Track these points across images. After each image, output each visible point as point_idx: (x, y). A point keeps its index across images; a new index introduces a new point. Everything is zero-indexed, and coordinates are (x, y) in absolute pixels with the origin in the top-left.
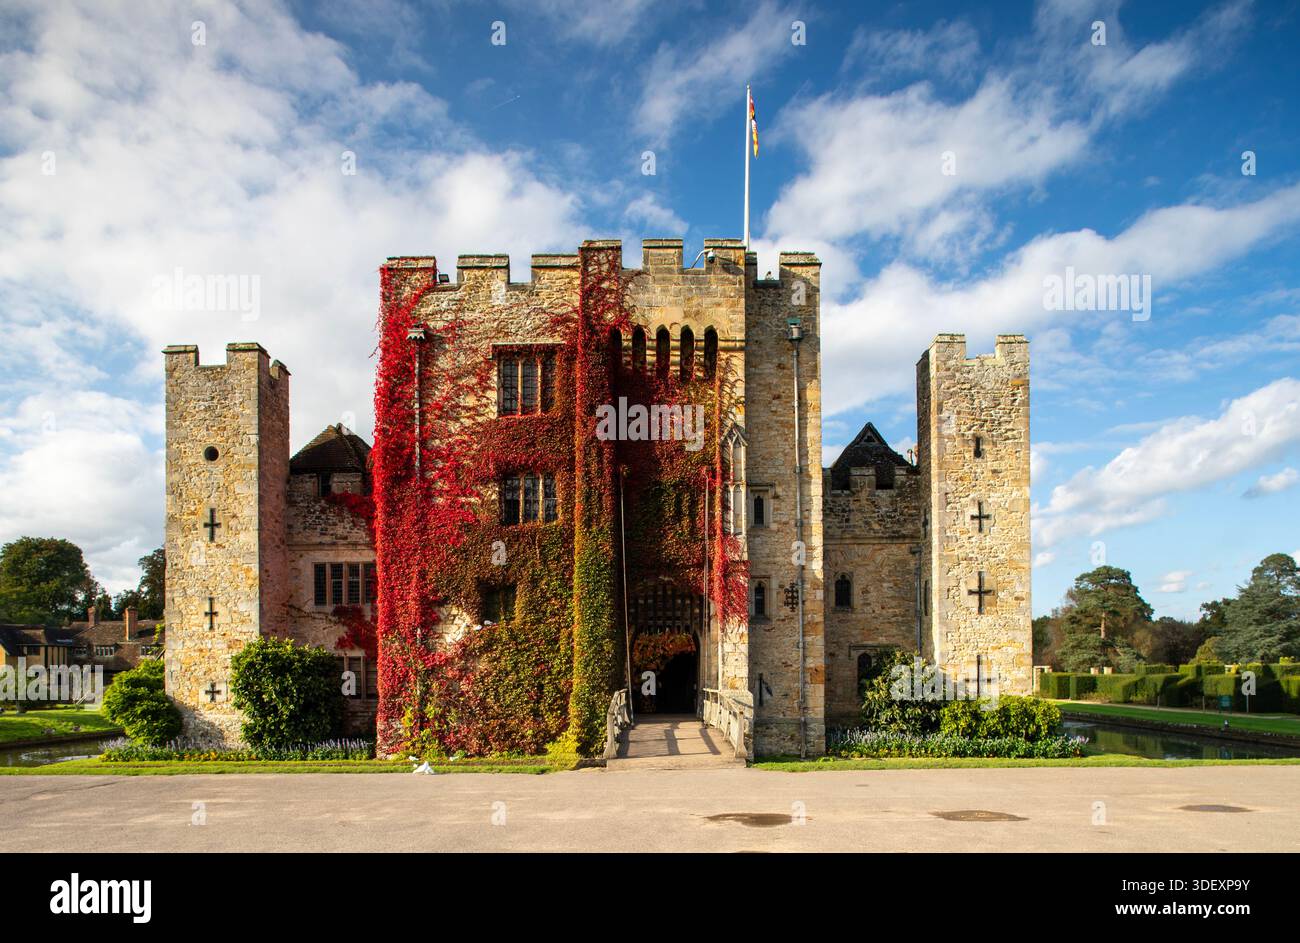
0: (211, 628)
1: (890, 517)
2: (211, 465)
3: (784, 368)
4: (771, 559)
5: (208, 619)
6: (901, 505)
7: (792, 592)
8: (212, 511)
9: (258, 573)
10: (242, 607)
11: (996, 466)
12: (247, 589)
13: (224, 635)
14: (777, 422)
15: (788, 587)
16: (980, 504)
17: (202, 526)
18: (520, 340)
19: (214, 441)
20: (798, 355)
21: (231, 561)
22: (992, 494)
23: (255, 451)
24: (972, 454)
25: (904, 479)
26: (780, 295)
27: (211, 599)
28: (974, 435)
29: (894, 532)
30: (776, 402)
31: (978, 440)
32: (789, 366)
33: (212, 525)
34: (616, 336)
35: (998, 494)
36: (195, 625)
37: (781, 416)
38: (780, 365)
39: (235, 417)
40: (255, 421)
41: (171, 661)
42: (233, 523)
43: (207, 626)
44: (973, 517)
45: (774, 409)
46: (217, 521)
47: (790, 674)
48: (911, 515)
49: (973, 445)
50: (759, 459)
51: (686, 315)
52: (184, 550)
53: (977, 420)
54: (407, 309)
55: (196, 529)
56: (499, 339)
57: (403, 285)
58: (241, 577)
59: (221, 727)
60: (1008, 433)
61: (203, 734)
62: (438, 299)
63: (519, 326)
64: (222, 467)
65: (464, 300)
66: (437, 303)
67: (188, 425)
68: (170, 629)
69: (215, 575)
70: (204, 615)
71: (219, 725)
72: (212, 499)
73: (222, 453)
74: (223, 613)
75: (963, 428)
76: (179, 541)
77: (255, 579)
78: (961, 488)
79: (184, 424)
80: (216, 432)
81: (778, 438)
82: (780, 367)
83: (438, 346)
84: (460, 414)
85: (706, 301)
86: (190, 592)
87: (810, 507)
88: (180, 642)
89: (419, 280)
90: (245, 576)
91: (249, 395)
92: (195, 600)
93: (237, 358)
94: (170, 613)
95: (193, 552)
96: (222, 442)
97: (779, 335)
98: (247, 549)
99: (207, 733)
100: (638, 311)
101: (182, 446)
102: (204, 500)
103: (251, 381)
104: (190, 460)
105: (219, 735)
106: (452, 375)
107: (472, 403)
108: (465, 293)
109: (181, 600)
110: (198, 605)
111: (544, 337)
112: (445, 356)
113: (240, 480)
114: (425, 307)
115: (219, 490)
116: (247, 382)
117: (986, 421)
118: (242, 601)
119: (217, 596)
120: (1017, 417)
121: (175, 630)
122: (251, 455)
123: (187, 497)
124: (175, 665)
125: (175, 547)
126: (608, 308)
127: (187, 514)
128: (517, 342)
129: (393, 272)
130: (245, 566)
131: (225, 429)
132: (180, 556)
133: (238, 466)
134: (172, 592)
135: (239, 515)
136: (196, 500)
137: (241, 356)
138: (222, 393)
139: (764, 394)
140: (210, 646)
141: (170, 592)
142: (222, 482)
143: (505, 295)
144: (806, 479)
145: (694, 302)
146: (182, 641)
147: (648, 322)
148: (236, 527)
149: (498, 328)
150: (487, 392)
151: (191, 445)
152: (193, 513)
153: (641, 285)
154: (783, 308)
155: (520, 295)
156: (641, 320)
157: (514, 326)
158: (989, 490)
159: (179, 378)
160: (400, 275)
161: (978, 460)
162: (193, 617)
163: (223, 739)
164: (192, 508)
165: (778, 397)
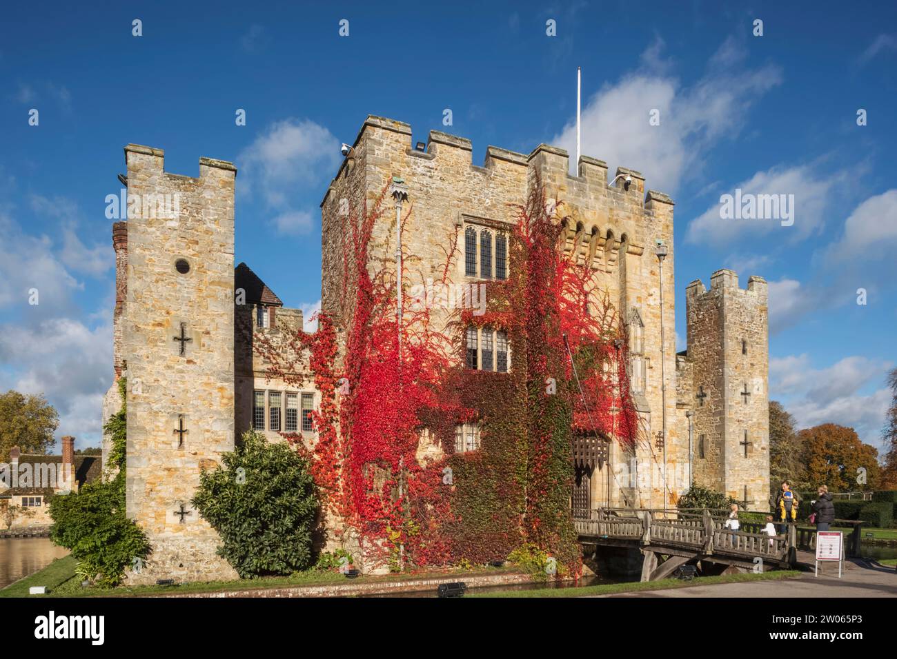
0: (181, 446)
2: (181, 278)
3: (654, 274)
5: (177, 437)
6: (682, 382)
7: (660, 437)
8: (183, 325)
9: (233, 393)
10: (216, 427)
11: (752, 362)
12: (222, 409)
13: (195, 454)
14: (650, 313)
15: (657, 434)
16: (745, 385)
17: (171, 339)
19: (186, 254)
21: (205, 379)
22: (750, 379)
23: (231, 270)
24: (741, 351)
26: (651, 221)
27: (180, 416)
28: (742, 339)
30: (650, 298)
31: (744, 343)
32: (657, 273)
33: (183, 340)
35: (753, 380)
36: (164, 442)
37: (653, 309)
38: (652, 271)
39: (207, 232)
40: (231, 240)
41: (134, 479)
42: (205, 340)
43: (176, 444)
44: (742, 394)
45: (649, 303)
47: (658, 498)
48: (687, 390)
49: (742, 345)
51: (610, 220)
52: (150, 362)
53: (743, 329)
54: (388, 165)
55: (164, 341)
56: (465, 210)
57: (385, 143)
58: (214, 395)
59: (194, 550)
60: (758, 340)
61: (172, 558)
62: (415, 163)
63: (481, 202)
64: (194, 281)
65: (436, 169)
66: (414, 167)
67: (154, 232)
68: (132, 446)
69: (186, 391)
70: (172, 432)
71: (192, 547)
72: (182, 312)
73: (194, 267)
74: (195, 431)
75: (737, 334)
76: (143, 352)
77: (230, 399)
78: (736, 374)
79: (150, 230)
80: (187, 245)
81: (651, 325)
82: (652, 273)
83: (415, 204)
84: (435, 268)
85: (622, 214)
86: (155, 407)
87: (669, 377)
88: (144, 460)
89: (399, 142)
90: (220, 394)
91: (225, 213)
92: (162, 416)
93: (212, 174)
94: (132, 428)
95: (159, 365)
96: (194, 255)
97: (651, 250)
98: (221, 368)
99: (177, 557)
100: (579, 210)
101: (147, 252)
102: (173, 313)
103: (226, 200)
104: (157, 270)
105: (193, 558)
106: (427, 233)
107: (444, 260)
108: (437, 163)
109: (145, 415)
110: (167, 422)
111: (499, 216)
112: (421, 215)
113: (214, 297)
114: (404, 167)
115: (190, 304)
116: (222, 200)
117: (747, 331)
118: (215, 421)
119: (187, 413)
120: (762, 330)
121: (137, 447)
122: (226, 274)
123: (153, 306)
124: (138, 484)
125: (139, 358)
126: (560, 202)
127: (154, 325)
128: (479, 216)
129: (376, 129)
130: (219, 384)
131: (197, 243)
132: (144, 368)
133: (212, 283)
134: (135, 406)
135: (213, 333)
136: (164, 312)
137: (216, 172)
138: (194, 206)
139: (643, 290)
140: (179, 465)
141: (132, 405)
142: (193, 297)
143: (470, 174)
144: (667, 357)
145: (615, 212)
146: (147, 458)
147: (586, 221)
148: (209, 345)
149: (464, 200)
150: (456, 253)
151: (157, 253)
152: (160, 325)
153: (582, 191)
154: (654, 231)
155: (481, 176)
156: (582, 217)
157: (476, 201)
158: (749, 376)
159: (145, 180)
160: (383, 134)
161: (744, 356)
162: (160, 433)
163: (196, 561)
164: (159, 319)
165: (651, 295)
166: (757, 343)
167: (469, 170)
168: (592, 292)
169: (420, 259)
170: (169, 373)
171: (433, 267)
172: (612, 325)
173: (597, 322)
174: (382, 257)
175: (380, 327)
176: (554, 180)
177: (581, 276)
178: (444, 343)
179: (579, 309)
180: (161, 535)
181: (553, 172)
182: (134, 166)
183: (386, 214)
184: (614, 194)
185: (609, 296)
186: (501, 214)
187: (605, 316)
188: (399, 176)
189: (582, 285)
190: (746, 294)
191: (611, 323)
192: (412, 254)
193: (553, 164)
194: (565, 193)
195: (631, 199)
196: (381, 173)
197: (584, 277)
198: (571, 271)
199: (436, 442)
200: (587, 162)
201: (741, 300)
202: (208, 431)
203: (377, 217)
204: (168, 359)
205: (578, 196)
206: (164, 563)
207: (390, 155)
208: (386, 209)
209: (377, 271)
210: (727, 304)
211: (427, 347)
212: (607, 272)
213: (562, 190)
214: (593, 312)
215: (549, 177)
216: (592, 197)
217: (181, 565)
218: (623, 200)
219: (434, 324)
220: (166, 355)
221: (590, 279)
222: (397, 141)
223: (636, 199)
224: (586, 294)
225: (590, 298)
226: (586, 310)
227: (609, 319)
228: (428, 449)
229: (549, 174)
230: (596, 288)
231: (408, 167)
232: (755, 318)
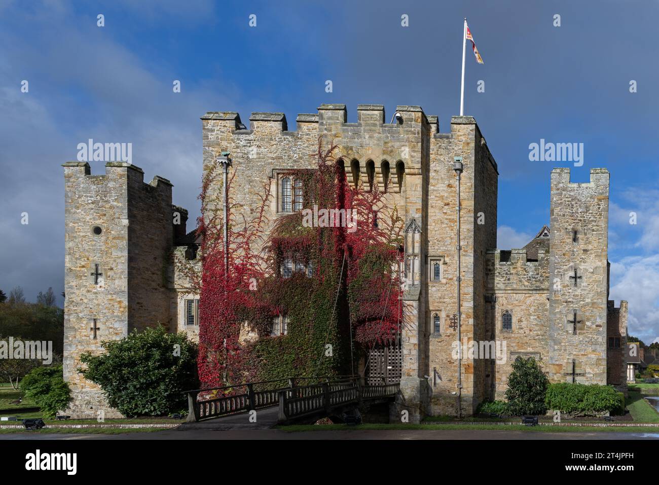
0: (95, 337)
1: (535, 278)
2: (96, 237)
3: (451, 187)
4: (442, 300)
5: (92, 333)
7: (455, 319)
8: (97, 265)
9: (127, 304)
10: (117, 325)
11: (586, 248)
12: (120, 314)
14: (446, 219)
15: (452, 317)
16: (575, 270)
17: (90, 275)
18: (290, 166)
19: (98, 222)
20: (460, 180)
21: (110, 297)
22: (582, 264)
23: (126, 230)
24: (571, 240)
25: (543, 255)
26: (450, 142)
27: (95, 320)
28: (573, 229)
29: (536, 287)
30: (446, 207)
31: (575, 233)
32: (455, 185)
35: (585, 264)
36: (85, 336)
37: (450, 215)
38: (449, 185)
39: (112, 207)
40: (126, 211)
42: (110, 273)
43: (92, 337)
44: (571, 278)
45: (445, 211)
46: (100, 272)
47: (453, 368)
49: (572, 235)
50: (436, 241)
51: (384, 153)
52: (77, 289)
53: (575, 220)
54: (219, 144)
55: (86, 276)
56: (277, 165)
57: (216, 130)
58: (115, 306)
59: (99, 399)
60: (594, 228)
61: (87, 403)
62: (238, 139)
63: (290, 158)
64: (103, 238)
65: (255, 140)
66: (238, 142)
67: (80, 212)
68: (67, 338)
69: (98, 305)
70: (90, 329)
71: (98, 397)
72: (96, 258)
73: (104, 230)
74: (103, 328)
75: (566, 225)
76: (74, 284)
77: (125, 308)
78: (564, 260)
79: (78, 211)
80: (99, 217)
81: (447, 229)
82: (450, 186)
83: (239, 168)
84: (253, 210)
85: (397, 144)
86: (80, 315)
87: (466, 269)
88: (74, 346)
89: (226, 127)
90: (118, 306)
91: (121, 194)
92: (84, 320)
93: (113, 171)
94: (67, 328)
95: (83, 291)
96: (103, 223)
97: (449, 167)
98: (120, 289)
99: (90, 403)
100: (354, 149)
101: (76, 225)
102: (91, 259)
103: (122, 186)
104: (82, 234)
105: (98, 403)
106: (248, 186)
107: (260, 204)
108: (255, 136)
109: (74, 320)
110: (87, 323)
111: (305, 165)
112: (243, 175)
113: (116, 247)
114: (231, 143)
115: (101, 252)
116: (119, 186)
117: (581, 220)
118: (116, 321)
119: (99, 318)
120: (600, 218)
121: (70, 339)
122: (123, 232)
123: (80, 256)
124: (70, 360)
125: (71, 287)
126: (335, 146)
127: (80, 267)
128: (289, 168)
129: (209, 121)
130: (118, 300)
131: (105, 215)
132: (74, 293)
133: (114, 238)
134: (69, 315)
135: (115, 268)
136: (86, 259)
137: (116, 170)
138: (103, 193)
139: (439, 202)
140: (94, 349)
141: (68, 315)
142: (103, 248)
143: (281, 138)
144: (464, 253)
145: (390, 145)
146: (75, 345)
147: (361, 157)
148: (113, 276)
149: (276, 158)
150: (269, 197)
151: (82, 224)
152: (83, 267)
153: (357, 134)
154: (452, 151)
155: (290, 138)
156: (356, 154)
157: (286, 157)
158: (581, 261)
159: (74, 182)
160: (214, 123)
161: (575, 243)
162: (83, 331)
163: (100, 406)
164: (83, 263)
165: (448, 204)
166: (593, 230)
167: (280, 136)
168: (381, 210)
169: (242, 206)
170: (88, 295)
171: (252, 210)
172: (400, 234)
173: (385, 233)
174: (214, 208)
175: (213, 255)
176: (330, 131)
177: (370, 199)
178: (260, 262)
179: (368, 226)
180: (84, 390)
181: (329, 125)
182: (68, 175)
183: (218, 178)
184: (388, 130)
185: (397, 211)
186: (307, 163)
187: (392, 228)
188: (226, 151)
189: (371, 206)
190: (580, 187)
191: (398, 233)
192: (237, 203)
193: (330, 118)
194: (340, 139)
195: (407, 131)
196: (213, 151)
197: (374, 199)
198: (360, 197)
199: (253, 330)
200: (361, 110)
201: (572, 194)
202: (111, 328)
203: (211, 182)
204: (88, 286)
205: (353, 138)
206: (81, 406)
207: (220, 137)
208: (217, 175)
209: (211, 218)
210: (554, 199)
211: (248, 266)
212: (395, 193)
213: (337, 136)
214: (381, 225)
215: (325, 129)
216: (367, 137)
217: (92, 408)
218: (399, 133)
219: (253, 249)
220: (87, 284)
221: (379, 200)
222: (225, 126)
223: (413, 129)
224: (375, 213)
225: (379, 215)
226: (375, 225)
227: (397, 230)
228: (248, 335)
229: (325, 127)
230: (385, 207)
231: (234, 142)
232: (591, 208)
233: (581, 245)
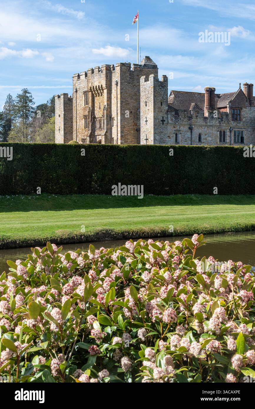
4: (114, 134)
14: (115, 103)
16: (146, 118)
26: (115, 74)
31: (146, 102)
34: (91, 87)
38: (115, 90)
44: (145, 121)
51: (99, 83)
53: (146, 97)
62: (78, 82)
65: (81, 82)
75: (144, 100)
78: (144, 114)
83: (78, 92)
87: (119, 122)
100: (93, 83)
106: (80, 98)
120: (152, 96)
126: (90, 83)
128: (86, 90)
143: (85, 80)
145: (100, 80)
149: (84, 88)
150: (83, 101)
153: (94, 77)
157: (86, 86)
158: (147, 114)
165: (115, 97)
166: (150, 101)
171: (80, 106)
184: (99, 75)
188: (76, 87)
190: (147, 83)
192: (78, 104)
195: (103, 74)
201: (145, 86)
207: (75, 82)
208: (75, 95)
222: (76, 79)
232: (149, 91)
233: (148, 107)
